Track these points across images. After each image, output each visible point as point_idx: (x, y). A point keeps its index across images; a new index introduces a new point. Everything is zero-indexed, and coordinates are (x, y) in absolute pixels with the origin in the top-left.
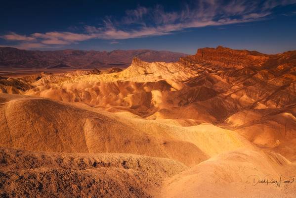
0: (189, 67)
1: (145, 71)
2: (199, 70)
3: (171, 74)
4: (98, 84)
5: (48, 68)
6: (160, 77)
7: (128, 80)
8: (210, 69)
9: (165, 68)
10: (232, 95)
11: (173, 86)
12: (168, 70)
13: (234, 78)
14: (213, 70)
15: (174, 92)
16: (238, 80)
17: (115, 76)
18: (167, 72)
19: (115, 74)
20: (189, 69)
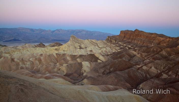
0: (114, 44)
1: (80, 46)
2: (121, 46)
3: (100, 49)
4: (41, 55)
5: (4, 42)
6: (91, 51)
7: (66, 52)
8: (130, 46)
9: (96, 44)
10: (143, 66)
11: (99, 58)
12: (98, 46)
13: (146, 54)
14: (131, 47)
15: (100, 63)
16: (149, 55)
17: (56, 49)
18: (97, 47)
19: (56, 47)
20: (114, 46)
